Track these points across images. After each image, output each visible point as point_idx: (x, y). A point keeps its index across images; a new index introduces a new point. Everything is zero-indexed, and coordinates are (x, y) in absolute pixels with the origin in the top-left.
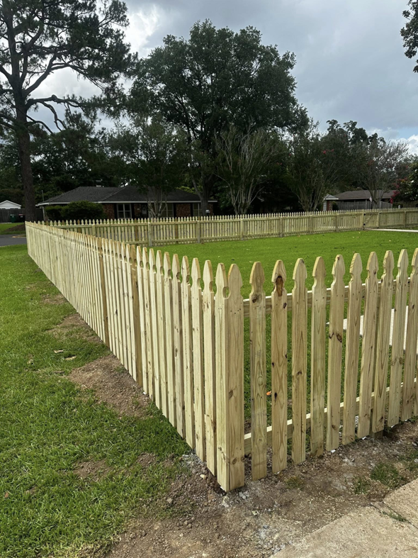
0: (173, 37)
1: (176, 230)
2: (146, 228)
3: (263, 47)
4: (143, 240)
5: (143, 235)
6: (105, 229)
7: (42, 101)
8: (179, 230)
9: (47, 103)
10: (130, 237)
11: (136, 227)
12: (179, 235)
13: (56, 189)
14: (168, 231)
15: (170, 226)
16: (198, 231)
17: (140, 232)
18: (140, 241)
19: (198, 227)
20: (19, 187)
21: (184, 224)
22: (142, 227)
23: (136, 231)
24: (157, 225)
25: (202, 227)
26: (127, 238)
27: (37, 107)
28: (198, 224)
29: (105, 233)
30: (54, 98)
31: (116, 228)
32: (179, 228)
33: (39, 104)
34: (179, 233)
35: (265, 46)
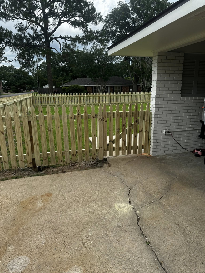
0: (122, 2)
1: (99, 99)
2: (84, 98)
3: (170, 3)
4: (83, 103)
5: (83, 101)
6: (66, 98)
7: (55, 38)
8: (100, 99)
9: (57, 39)
10: (77, 101)
11: (80, 97)
12: (100, 101)
13: (70, 79)
14: (95, 99)
15: (96, 97)
16: (109, 100)
17: (81, 99)
18: (81, 103)
19: (109, 98)
20: (55, 78)
21: (102, 96)
22: (83, 97)
23: (80, 99)
24: (89, 97)
25: (112, 98)
26: (75, 102)
27: (53, 41)
28: (110, 96)
29: (66, 99)
30: (60, 37)
31: (70, 97)
32: (100, 98)
33: (54, 40)
34: (100, 100)
35: (171, 3)
